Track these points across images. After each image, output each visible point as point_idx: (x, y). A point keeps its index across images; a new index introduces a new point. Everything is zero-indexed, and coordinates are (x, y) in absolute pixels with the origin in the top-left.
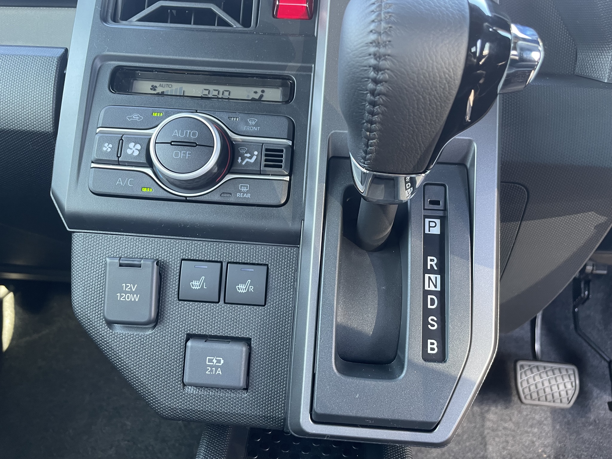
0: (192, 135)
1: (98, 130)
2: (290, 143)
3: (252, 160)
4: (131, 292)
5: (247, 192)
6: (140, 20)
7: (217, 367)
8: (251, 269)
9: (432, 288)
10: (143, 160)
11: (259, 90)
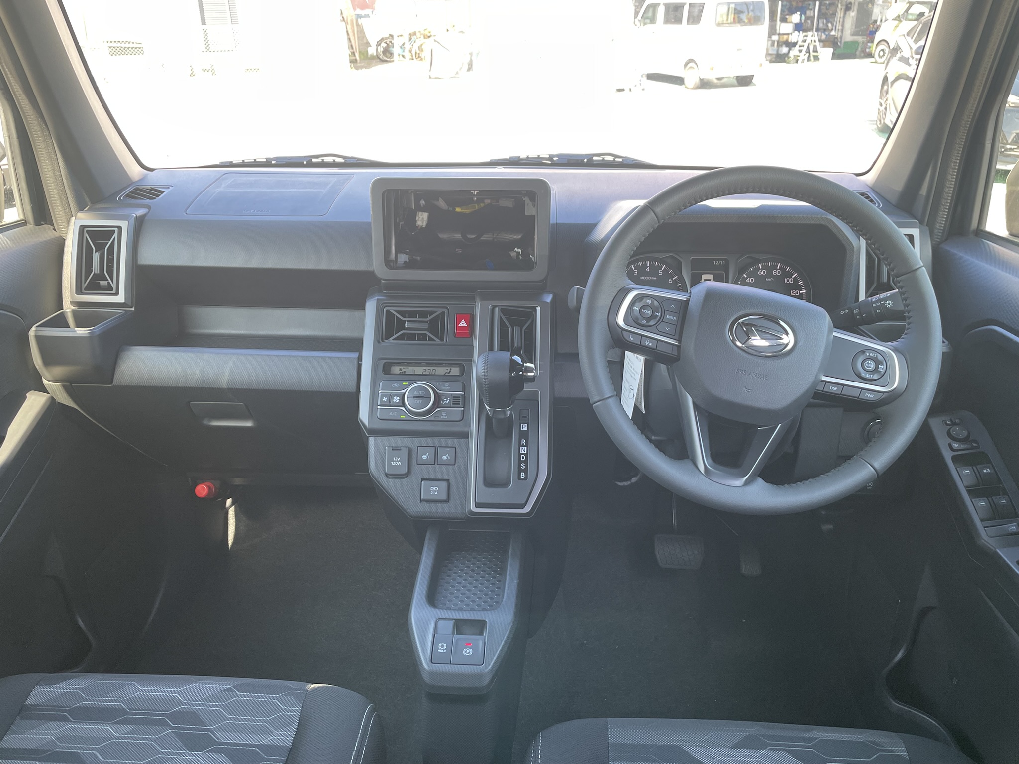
0: (422, 393)
1: (380, 392)
2: (463, 394)
3: (447, 402)
4: (397, 461)
5: (446, 416)
6: (393, 340)
7: (435, 492)
8: (448, 449)
9: (523, 452)
10: (401, 404)
11: (449, 368)
